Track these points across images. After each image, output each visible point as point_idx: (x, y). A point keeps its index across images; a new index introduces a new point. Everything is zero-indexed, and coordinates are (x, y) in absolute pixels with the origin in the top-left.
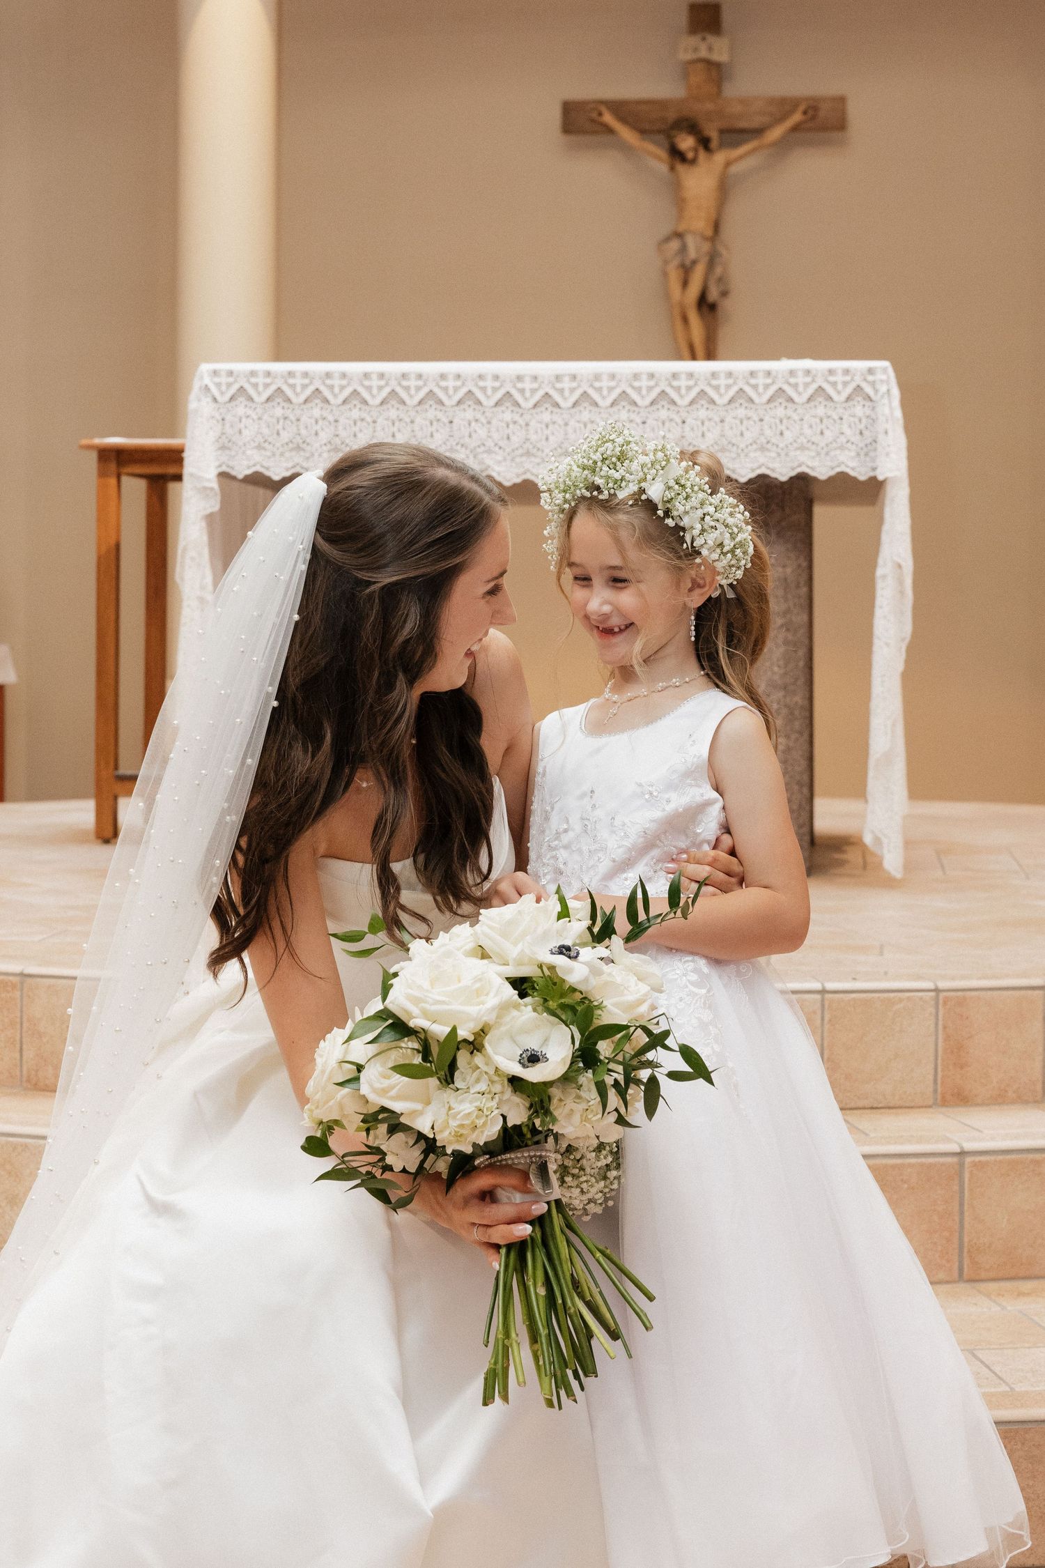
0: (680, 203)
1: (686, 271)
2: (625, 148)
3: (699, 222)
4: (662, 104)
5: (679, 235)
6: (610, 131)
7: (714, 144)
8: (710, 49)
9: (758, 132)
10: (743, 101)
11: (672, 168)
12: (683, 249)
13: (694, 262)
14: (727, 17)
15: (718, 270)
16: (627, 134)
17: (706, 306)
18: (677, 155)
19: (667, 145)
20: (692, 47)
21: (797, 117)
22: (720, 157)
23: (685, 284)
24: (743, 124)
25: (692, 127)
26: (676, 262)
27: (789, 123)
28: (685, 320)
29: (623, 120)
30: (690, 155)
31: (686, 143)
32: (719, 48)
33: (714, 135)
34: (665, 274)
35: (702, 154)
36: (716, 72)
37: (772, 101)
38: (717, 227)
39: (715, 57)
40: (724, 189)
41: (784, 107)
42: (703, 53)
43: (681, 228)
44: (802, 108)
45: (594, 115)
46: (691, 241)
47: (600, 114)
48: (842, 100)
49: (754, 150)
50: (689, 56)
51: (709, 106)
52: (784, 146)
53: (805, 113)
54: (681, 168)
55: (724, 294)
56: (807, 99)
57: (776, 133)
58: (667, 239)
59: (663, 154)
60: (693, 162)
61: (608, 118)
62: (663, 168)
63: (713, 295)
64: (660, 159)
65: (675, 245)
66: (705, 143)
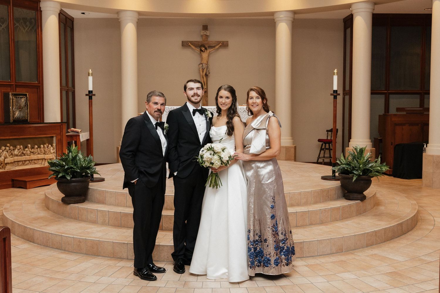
0: (202, 59)
1: (203, 70)
2: (192, 48)
3: (205, 62)
4: (198, 42)
5: (202, 64)
6: (190, 46)
7: (207, 48)
8: (206, 33)
9: (214, 47)
10: (211, 41)
11: (201, 53)
12: (203, 66)
13: (205, 68)
14: (208, 27)
15: (208, 69)
16: (192, 46)
17: (206, 75)
18: (201, 50)
19: (200, 49)
20: (203, 33)
21: (221, 44)
22: (208, 51)
23: (203, 72)
24: (212, 45)
25: (204, 47)
26: (201, 69)
27: (219, 45)
28: (203, 77)
29: (192, 44)
30: (204, 51)
31: (203, 49)
32: (208, 33)
33: (207, 47)
34: (200, 70)
35: (205, 50)
36: (207, 36)
37: (216, 42)
38: (208, 62)
39: (207, 34)
40: (209, 56)
41: (219, 42)
42: (205, 34)
43: (202, 63)
44: (221, 43)
45: (187, 43)
46: (204, 64)
47: (188, 43)
48: (228, 41)
49: (214, 50)
50: (203, 34)
51: (206, 42)
52: (218, 49)
53: (222, 44)
54: (202, 53)
55: (209, 73)
56: (222, 41)
57: (217, 47)
58: (200, 64)
59: (199, 51)
60: (204, 52)
61: (190, 44)
62: (199, 52)
63: (207, 73)
64: (198, 51)
65: (201, 65)
66: (206, 49)
